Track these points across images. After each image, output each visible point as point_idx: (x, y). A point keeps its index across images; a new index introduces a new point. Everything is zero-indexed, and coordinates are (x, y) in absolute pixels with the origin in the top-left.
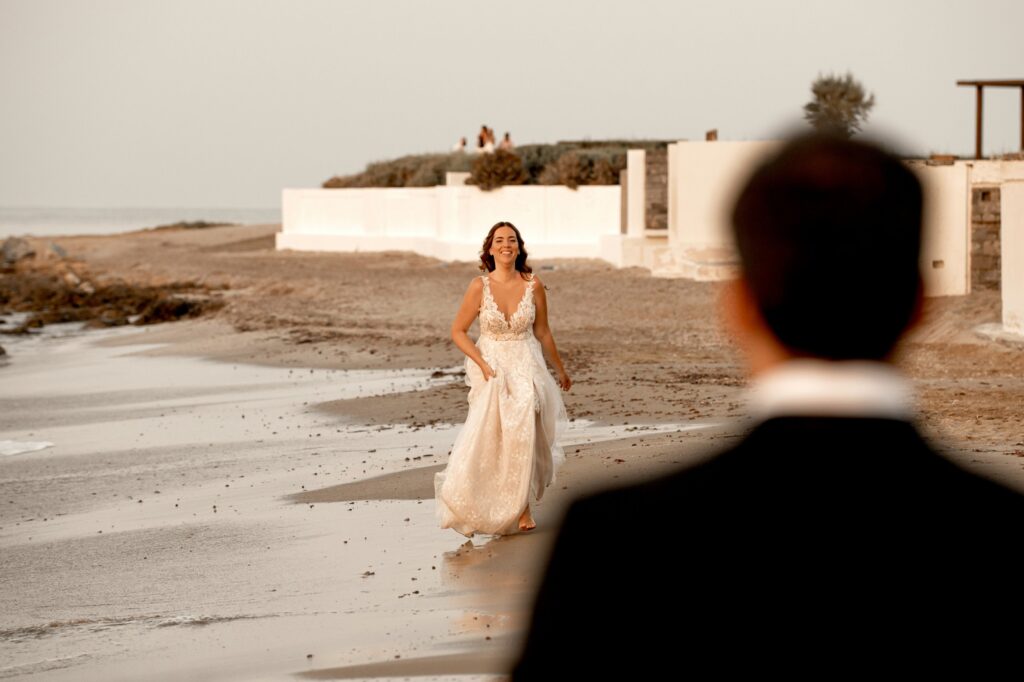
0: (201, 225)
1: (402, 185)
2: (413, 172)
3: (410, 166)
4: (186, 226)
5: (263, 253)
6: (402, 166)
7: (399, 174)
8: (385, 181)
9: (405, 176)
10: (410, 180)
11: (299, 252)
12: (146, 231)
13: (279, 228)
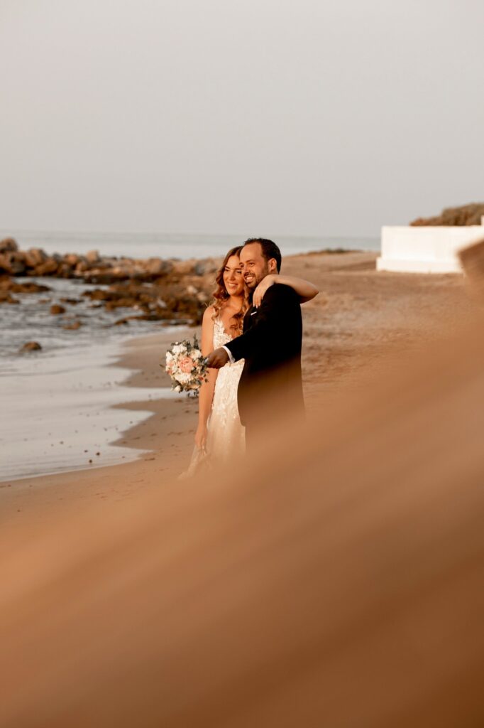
0: (340, 252)
1: (464, 224)
2: (472, 215)
3: (470, 211)
4: (329, 252)
5: (367, 273)
6: (463, 211)
7: (462, 217)
8: (452, 222)
9: (466, 218)
10: (470, 220)
11: (391, 273)
12: (301, 255)
13: (379, 255)
